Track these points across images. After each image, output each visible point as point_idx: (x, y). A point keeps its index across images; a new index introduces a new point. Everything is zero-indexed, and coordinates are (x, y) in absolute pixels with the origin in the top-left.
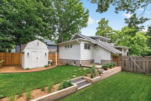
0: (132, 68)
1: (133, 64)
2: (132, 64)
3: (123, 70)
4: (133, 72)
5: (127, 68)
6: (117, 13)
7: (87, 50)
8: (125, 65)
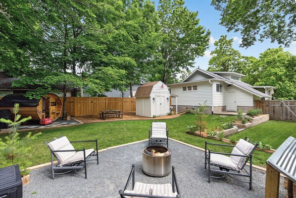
0: (284, 116)
1: (287, 110)
2: (284, 110)
3: (271, 119)
4: (286, 120)
5: (276, 116)
6: (262, 41)
7: (219, 93)
8: (274, 112)
